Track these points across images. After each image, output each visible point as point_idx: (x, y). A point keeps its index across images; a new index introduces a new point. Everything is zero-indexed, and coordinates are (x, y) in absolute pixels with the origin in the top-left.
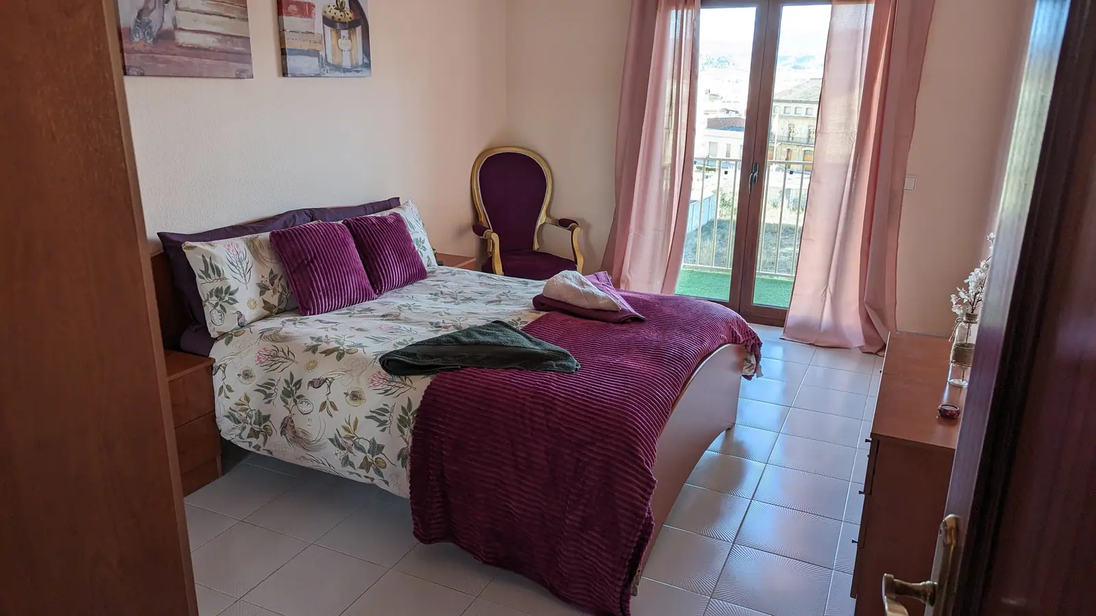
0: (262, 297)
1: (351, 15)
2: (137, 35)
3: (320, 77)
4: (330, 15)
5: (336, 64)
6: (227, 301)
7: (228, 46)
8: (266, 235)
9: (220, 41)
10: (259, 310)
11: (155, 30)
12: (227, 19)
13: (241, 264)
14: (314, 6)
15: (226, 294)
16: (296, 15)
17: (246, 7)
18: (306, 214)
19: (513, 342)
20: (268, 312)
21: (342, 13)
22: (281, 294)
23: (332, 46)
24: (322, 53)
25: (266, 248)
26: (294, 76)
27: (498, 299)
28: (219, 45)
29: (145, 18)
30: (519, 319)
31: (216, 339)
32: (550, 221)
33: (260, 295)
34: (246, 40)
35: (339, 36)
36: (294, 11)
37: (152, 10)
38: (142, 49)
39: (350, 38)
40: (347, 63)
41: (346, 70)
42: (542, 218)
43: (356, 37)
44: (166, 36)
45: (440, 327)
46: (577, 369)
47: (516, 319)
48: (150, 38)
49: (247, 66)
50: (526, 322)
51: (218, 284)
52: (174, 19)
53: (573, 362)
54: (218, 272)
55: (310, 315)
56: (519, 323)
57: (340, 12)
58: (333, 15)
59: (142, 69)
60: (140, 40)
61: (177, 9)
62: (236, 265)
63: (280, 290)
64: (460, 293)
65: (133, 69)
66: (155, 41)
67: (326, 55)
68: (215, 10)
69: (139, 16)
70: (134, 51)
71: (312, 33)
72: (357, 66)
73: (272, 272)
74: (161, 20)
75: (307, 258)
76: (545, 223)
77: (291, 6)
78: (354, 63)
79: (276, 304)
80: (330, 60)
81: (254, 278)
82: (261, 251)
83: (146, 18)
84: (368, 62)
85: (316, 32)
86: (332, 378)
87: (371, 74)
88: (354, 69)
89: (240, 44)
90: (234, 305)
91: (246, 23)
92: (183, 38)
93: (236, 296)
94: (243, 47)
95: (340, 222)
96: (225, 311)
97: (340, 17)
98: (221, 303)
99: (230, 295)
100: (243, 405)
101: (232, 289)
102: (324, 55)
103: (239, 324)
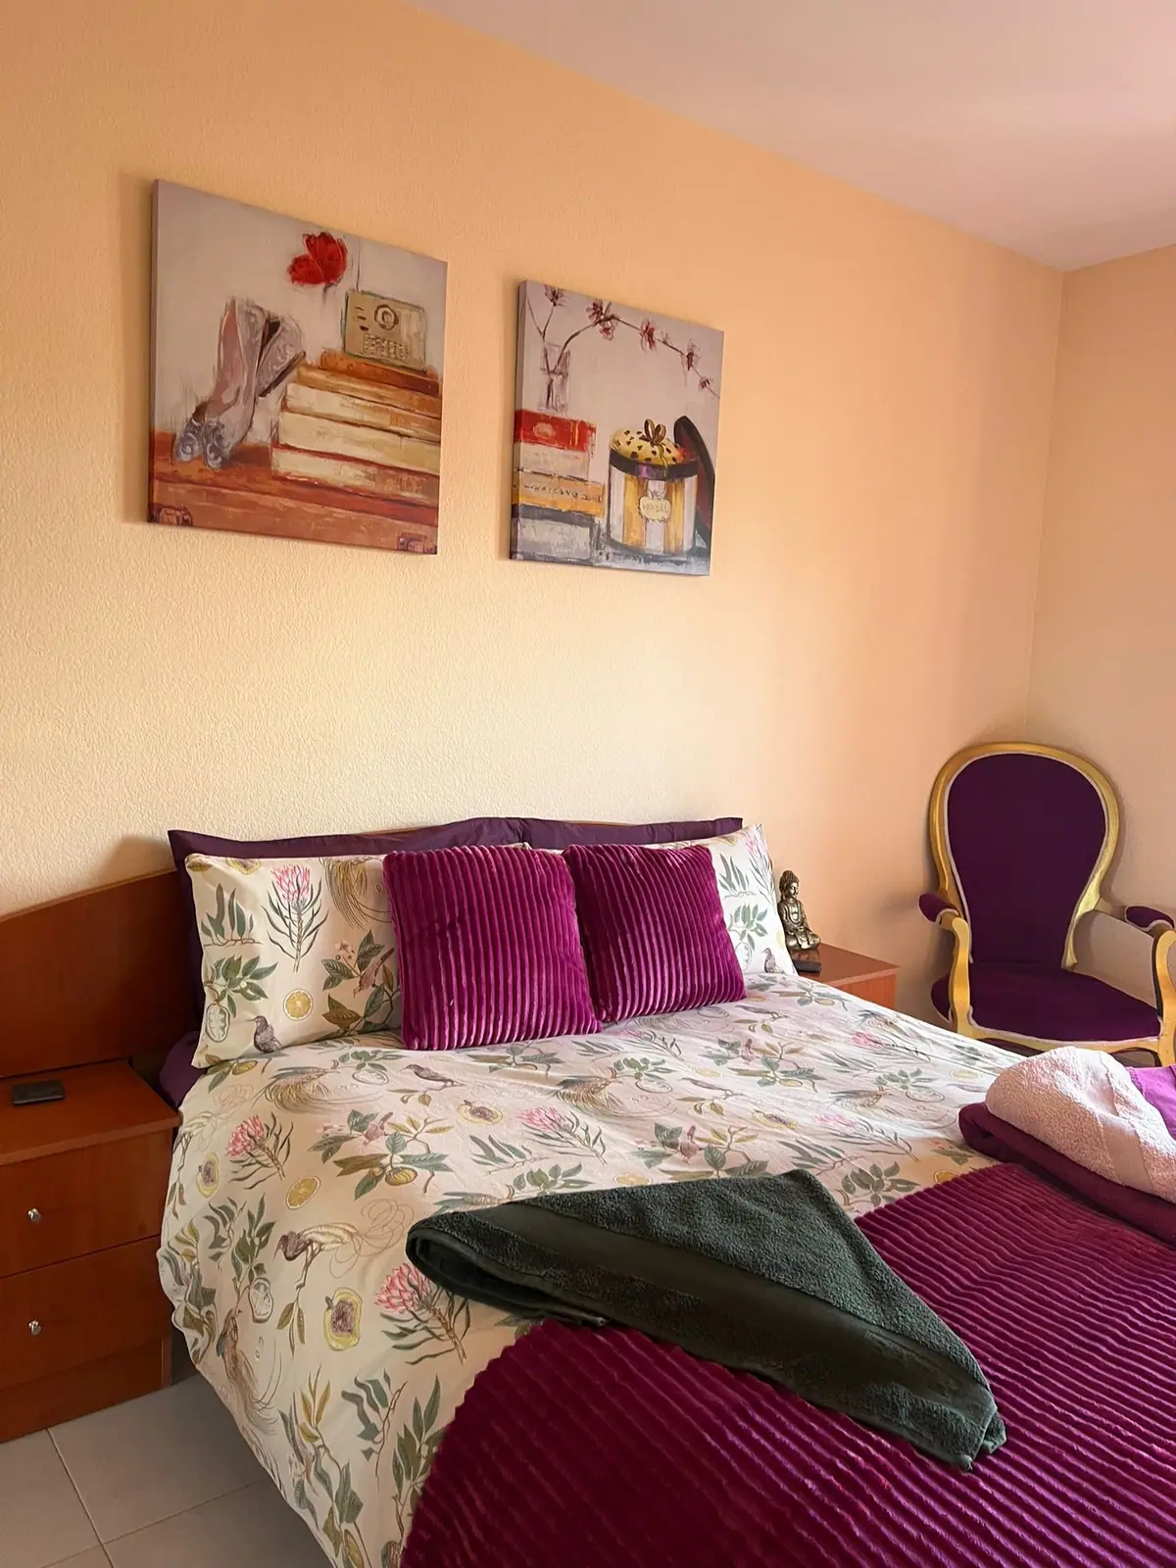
0: (328, 991)
1: (675, 453)
2: (189, 449)
3: (591, 565)
4: (626, 449)
5: (629, 543)
6: (242, 992)
7: (389, 488)
8: (377, 861)
9: (369, 477)
10: (316, 1020)
11: (229, 443)
12: (396, 437)
13: (299, 915)
14: (593, 430)
15: (245, 974)
16: (548, 441)
17: (440, 419)
18: (510, 827)
19: (798, 1268)
20: (336, 1028)
21: (656, 448)
22: (379, 990)
23: (626, 510)
24: (600, 520)
25: (372, 890)
26: (530, 558)
27: (876, 1088)
28: (371, 485)
29: (211, 419)
30: (895, 1169)
31: (204, 1071)
32: (1107, 907)
33: (326, 986)
34: (431, 481)
35: (643, 491)
36: (547, 436)
37: (229, 406)
38: (195, 477)
39: (668, 497)
40: (654, 544)
41: (650, 558)
42: (1089, 900)
43: (683, 496)
44: (252, 460)
45: (673, 1146)
46: (984, 1450)
47: (884, 1167)
48: (216, 458)
49: (423, 530)
50: (910, 1184)
51: (233, 952)
52: (275, 428)
53: (978, 1411)
54: (241, 924)
55: (420, 1048)
56: (887, 1183)
57: (652, 445)
58: (637, 450)
59: (189, 514)
60: (193, 459)
61: (284, 407)
62: (285, 913)
63: (379, 981)
64: (792, 1051)
65: (169, 511)
66: (226, 464)
67: (608, 526)
68: (367, 418)
69: (199, 412)
70: (176, 479)
71: (581, 480)
72: (678, 552)
73: (369, 938)
74: (246, 427)
75: (442, 919)
76: (1095, 911)
77: (539, 425)
78: (673, 547)
79: (362, 1014)
80: (617, 534)
81: (322, 946)
82: (356, 893)
83: (214, 420)
84: (705, 546)
85: (591, 478)
86: (321, 1244)
87: (708, 569)
88: (670, 557)
89: (415, 487)
90: (257, 1002)
91: (433, 448)
92: (286, 463)
93: (264, 984)
94: (423, 493)
95: (558, 852)
96: (234, 1012)
97: (651, 456)
98: (230, 992)
99: (251, 978)
100: (190, 1244)
101: (262, 965)
102: (603, 526)
103: (256, 1045)
